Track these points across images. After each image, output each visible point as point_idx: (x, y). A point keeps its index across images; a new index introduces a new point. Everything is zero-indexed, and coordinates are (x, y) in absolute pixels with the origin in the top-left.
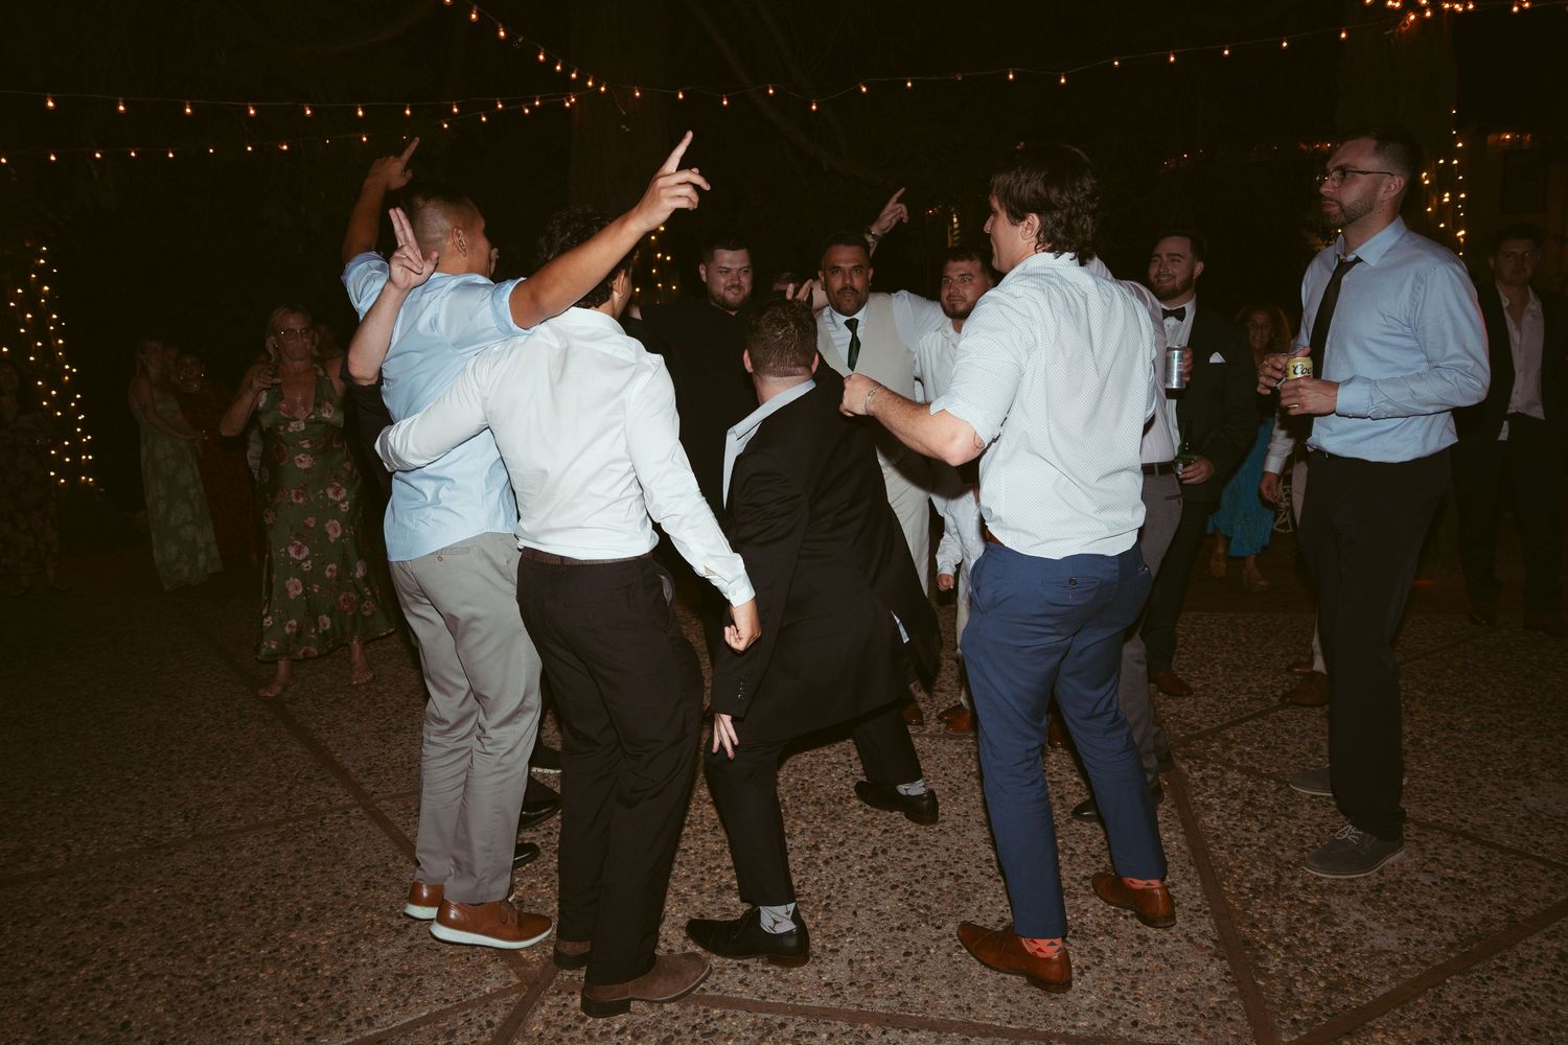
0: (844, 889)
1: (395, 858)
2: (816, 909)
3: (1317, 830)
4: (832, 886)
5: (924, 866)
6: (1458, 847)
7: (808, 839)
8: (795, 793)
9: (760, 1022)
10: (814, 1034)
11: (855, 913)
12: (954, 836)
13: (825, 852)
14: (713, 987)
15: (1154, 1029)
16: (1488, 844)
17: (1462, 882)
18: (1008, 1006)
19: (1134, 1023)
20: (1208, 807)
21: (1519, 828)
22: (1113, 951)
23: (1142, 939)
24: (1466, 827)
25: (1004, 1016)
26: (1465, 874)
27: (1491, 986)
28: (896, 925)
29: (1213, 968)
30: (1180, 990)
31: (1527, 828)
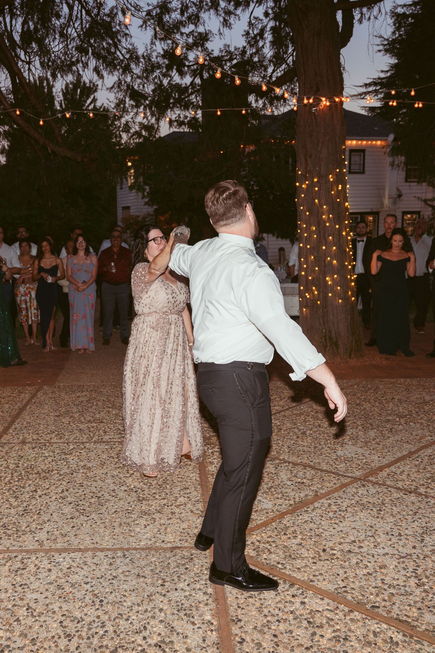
0: (48, 506)
2: (34, 515)
4: (42, 505)
6: (305, 471)
7: (32, 488)
8: (27, 470)
9: (6, 557)
10: (30, 558)
11: (51, 515)
12: (99, 482)
13: (39, 492)
15: (170, 542)
16: (317, 469)
17: (303, 483)
18: (113, 541)
19: (163, 541)
20: (212, 463)
21: (332, 463)
22: (160, 518)
23: (173, 513)
24: (311, 464)
25: (111, 545)
26: (305, 481)
27: (301, 517)
28: (69, 517)
29: (198, 521)
30: (184, 529)
31: (335, 463)
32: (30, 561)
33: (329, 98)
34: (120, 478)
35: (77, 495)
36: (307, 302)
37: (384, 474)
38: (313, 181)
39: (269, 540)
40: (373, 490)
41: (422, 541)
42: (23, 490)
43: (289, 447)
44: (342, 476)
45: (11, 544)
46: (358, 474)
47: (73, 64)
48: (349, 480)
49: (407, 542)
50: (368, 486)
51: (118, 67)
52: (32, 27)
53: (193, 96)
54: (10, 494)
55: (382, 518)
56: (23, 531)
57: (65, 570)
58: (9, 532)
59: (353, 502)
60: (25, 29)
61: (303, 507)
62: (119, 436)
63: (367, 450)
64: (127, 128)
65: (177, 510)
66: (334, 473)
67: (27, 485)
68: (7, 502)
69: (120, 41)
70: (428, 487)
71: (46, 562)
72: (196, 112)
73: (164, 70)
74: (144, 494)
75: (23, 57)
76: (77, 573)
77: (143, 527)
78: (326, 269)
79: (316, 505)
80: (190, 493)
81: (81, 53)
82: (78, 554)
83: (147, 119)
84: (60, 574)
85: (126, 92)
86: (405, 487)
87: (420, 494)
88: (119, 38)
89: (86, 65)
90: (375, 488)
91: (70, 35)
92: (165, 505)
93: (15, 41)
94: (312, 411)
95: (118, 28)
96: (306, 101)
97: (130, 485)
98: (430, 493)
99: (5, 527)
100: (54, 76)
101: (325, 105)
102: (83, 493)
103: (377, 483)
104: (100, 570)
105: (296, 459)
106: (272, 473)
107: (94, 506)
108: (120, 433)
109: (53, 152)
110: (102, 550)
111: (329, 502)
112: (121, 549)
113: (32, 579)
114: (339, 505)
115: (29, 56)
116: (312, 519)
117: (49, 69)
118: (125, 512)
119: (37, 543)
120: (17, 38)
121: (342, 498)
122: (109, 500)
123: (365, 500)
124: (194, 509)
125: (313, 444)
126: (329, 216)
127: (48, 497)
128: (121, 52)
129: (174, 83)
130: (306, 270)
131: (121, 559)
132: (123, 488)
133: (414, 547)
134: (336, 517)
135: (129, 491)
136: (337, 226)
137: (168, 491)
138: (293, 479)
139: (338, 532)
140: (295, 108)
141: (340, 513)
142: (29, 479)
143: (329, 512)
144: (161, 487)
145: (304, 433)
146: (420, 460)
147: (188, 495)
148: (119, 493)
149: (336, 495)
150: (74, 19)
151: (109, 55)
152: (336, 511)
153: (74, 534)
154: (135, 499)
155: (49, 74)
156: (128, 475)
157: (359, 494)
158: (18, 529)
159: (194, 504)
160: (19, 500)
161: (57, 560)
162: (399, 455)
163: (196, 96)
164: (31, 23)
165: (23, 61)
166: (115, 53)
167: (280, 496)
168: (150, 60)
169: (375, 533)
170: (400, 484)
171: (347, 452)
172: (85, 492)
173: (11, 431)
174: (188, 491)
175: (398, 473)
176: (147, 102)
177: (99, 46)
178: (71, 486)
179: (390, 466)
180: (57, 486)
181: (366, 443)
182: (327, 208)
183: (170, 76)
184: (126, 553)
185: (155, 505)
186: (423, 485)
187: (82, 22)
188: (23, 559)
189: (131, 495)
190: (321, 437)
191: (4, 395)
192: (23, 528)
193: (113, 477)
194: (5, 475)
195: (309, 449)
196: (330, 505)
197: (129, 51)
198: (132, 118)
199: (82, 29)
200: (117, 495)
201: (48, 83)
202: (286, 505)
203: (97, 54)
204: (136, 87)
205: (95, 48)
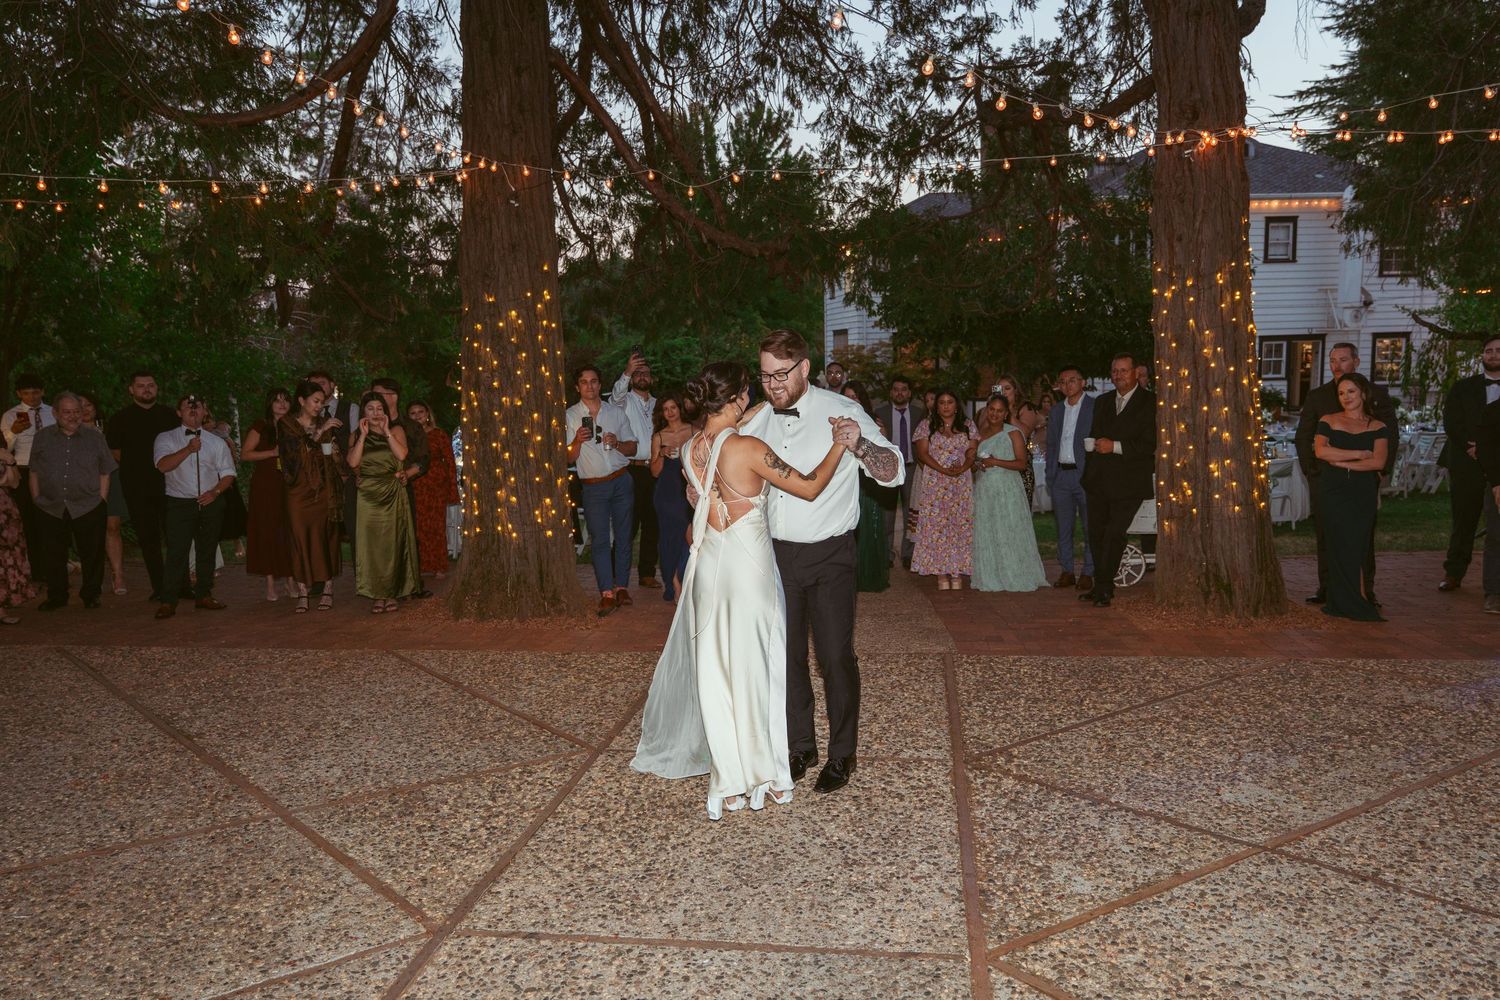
0: (686, 866)
1: (315, 853)
2: (663, 879)
3: (1058, 818)
4: (676, 864)
5: (751, 849)
7: (661, 832)
8: (652, 800)
9: (613, 949)
10: (653, 955)
11: (692, 881)
13: (673, 840)
14: (578, 930)
15: (900, 944)
16: (1182, 825)
17: (1152, 850)
18: (798, 934)
19: (887, 941)
20: (981, 804)
21: (1210, 814)
22: (883, 899)
23: (906, 891)
24: (1171, 814)
25: (794, 940)
26: (1156, 845)
27: (1145, 913)
28: (723, 887)
29: (953, 907)
30: (925, 921)
31: (1216, 814)
32: (653, 959)
33: (1216, 131)
34: (815, 823)
35: (737, 848)
36: (1171, 510)
37: (1314, 841)
38: (1184, 285)
39: (1084, 951)
40: (1289, 871)
41: (1384, 973)
42: (645, 835)
43: (1128, 781)
44: (1230, 840)
45: (622, 928)
46: (1261, 838)
47: (748, 84)
48: (1243, 849)
49: (1353, 973)
50: (1280, 862)
51: (827, 87)
52: (679, 25)
53: (963, 133)
54: (624, 841)
55: (1305, 925)
56: (642, 906)
57: (713, 981)
58: (619, 907)
59: (1249, 890)
60: (667, 28)
61: (1150, 896)
63: (1281, 794)
64: (841, 195)
65: (914, 886)
66: (1213, 835)
67: (653, 826)
68: (617, 855)
69: (831, 40)
70: (1402, 871)
71: (680, 963)
72: (967, 160)
73: (911, 89)
74: (856, 854)
75: (662, 78)
76: (733, 987)
77: (852, 912)
78: (1208, 448)
79: (1176, 892)
80: (940, 856)
81: (762, 65)
82: (736, 954)
83: (878, 177)
84: (704, 987)
85: (841, 129)
86: (1355, 867)
87: (1385, 884)
88: (830, 35)
89: (770, 86)
90: (1293, 867)
91: (744, 35)
92: (892, 875)
93: (650, 51)
94: (1176, 715)
95: (828, 18)
96: (1169, 141)
97: (832, 837)
98: (1404, 883)
99: (613, 897)
100: (715, 106)
101: (1208, 145)
102: (749, 846)
103: (1297, 858)
104: (773, 984)
105: (1141, 804)
106: (1093, 828)
107: (766, 870)
109: (710, 241)
110: (778, 949)
111: (1202, 887)
112: (812, 949)
113: (656, 990)
114: (1221, 895)
115: (673, 77)
116: (1167, 919)
117: (706, 95)
118: (821, 884)
119: (667, 930)
120: (653, 44)
121: (1227, 882)
122: (793, 862)
123: (1272, 889)
124: (945, 886)
125: (1176, 778)
126: (1215, 349)
127: (687, 849)
128: (832, 61)
129: (928, 110)
130: (1170, 450)
131: (811, 969)
132: (818, 841)
133: (1367, 985)
134: (1215, 918)
135: (830, 846)
136: (1232, 369)
137: (899, 851)
138: (1135, 840)
139: (1217, 946)
140: (1151, 152)
141: (1222, 910)
142: (655, 816)
143: (1200, 907)
144: (886, 843)
145: (1158, 756)
146: (1388, 818)
147: (935, 861)
148: (811, 849)
149: (1216, 875)
150: (751, 8)
151: (812, 65)
152: (1215, 907)
153: (730, 917)
154: (839, 861)
155: (706, 103)
157: (1262, 877)
158: (636, 902)
159: (946, 877)
160: (639, 853)
161: (700, 962)
162: (1346, 806)
163: (968, 133)
164: (677, 18)
165: (662, 85)
166: (823, 61)
167: (1107, 872)
168: (884, 71)
169: (1289, 952)
170: (1344, 863)
171: (1241, 797)
172: (752, 844)
173: (628, 730)
174: (937, 852)
175: (1342, 841)
176: (879, 147)
177: (795, 51)
179: (1326, 827)
181: (1280, 780)
182: (1212, 335)
183: (921, 99)
184: (821, 957)
185: (874, 874)
186: (1391, 866)
187: (764, 13)
188: (641, 955)
189: (832, 854)
190: (1192, 765)
191: (619, 665)
192: (644, 901)
193: (802, 819)
195: (1168, 787)
196: (1203, 894)
197: (846, 58)
198: (851, 177)
199: (765, 22)
200: (808, 852)
201: (706, 118)
202: (1118, 889)
203: (790, 64)
204: (859, 121)
205: (787, 55)
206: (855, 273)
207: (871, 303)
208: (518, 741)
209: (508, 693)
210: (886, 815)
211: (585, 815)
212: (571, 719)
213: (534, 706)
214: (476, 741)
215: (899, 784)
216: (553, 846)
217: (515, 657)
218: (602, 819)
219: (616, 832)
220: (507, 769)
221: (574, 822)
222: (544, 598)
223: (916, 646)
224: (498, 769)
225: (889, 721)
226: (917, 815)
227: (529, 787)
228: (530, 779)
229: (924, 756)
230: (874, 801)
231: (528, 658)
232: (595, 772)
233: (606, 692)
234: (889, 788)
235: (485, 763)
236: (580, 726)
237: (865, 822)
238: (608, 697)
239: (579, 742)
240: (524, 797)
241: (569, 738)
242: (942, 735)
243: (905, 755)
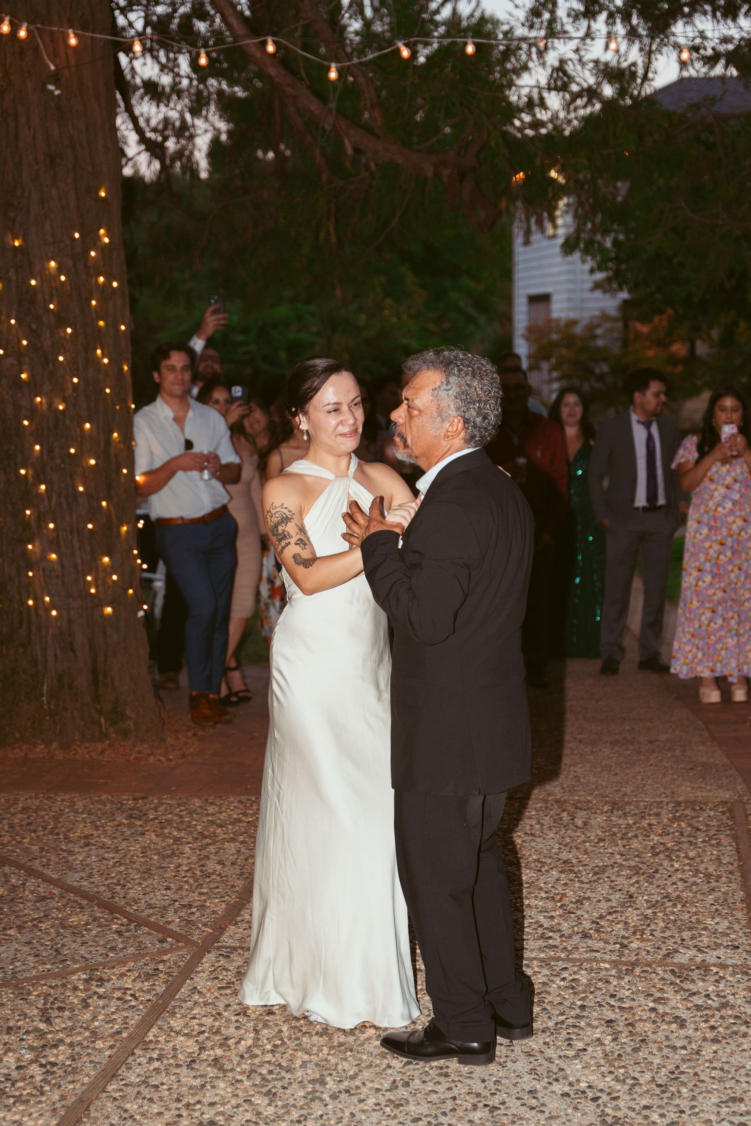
34: (550, 1060)
35: (433, 1097)
42: (288, 1076)
54: (255, 1085)
62: (541, 943)
64: (561, 78)
67: (299, 1063)
68: (246, 1106)
74: (617, 1108)
83: (617, 51)
97: (578, 1081)
102: (450, 1094)
108: (542, 937)
109: (357, 151)
122: (521, 1119)
127: (355, 1099)
137: (684, 1104)
142: (299, 1047)
144: (663, 1092)
148: (546, 1100)
156: (571, 1053)
160: (280, 1103)
172: (456, 1092)
178: (417, 1073)
180: (377, 1070)
189: (580, 1106)
194: (237, 1033)
198: (576, 50)
200: (543, 1105)
206: (580, 204)
207: (602, 250)
208: (76, 932)
209: (54, 859)
210: (660, 1049)
211: (191, 1046)
212: (157, 899)
213: (96, 879)
214: (11, 932)
215: (675, 1003)
216: (146, 1092)
217: (61, 801)
218: (219, 1052)
219: (243, 1073)
220: (65, 974)
221: (175, 1057)
222: (100, 712)
223: (686, 791)
224: (48, 975)
225: (653, 905)
226: (708, 1051)
227: (101, 1003)
228: (101, 991)
229: (713, 960)
230: (640, 1027)
231: (80, 805)
232: (201, 980)
233: (207, 857)
234: (661, 1009)
235: (30, 967)
236: (171, 911)
237: (627, 1060)
238: (212, 866)
239: (172, 934)
240: (94, 1018)
241: (154, 926)
242: (736, 927)
243: (684, 957)
